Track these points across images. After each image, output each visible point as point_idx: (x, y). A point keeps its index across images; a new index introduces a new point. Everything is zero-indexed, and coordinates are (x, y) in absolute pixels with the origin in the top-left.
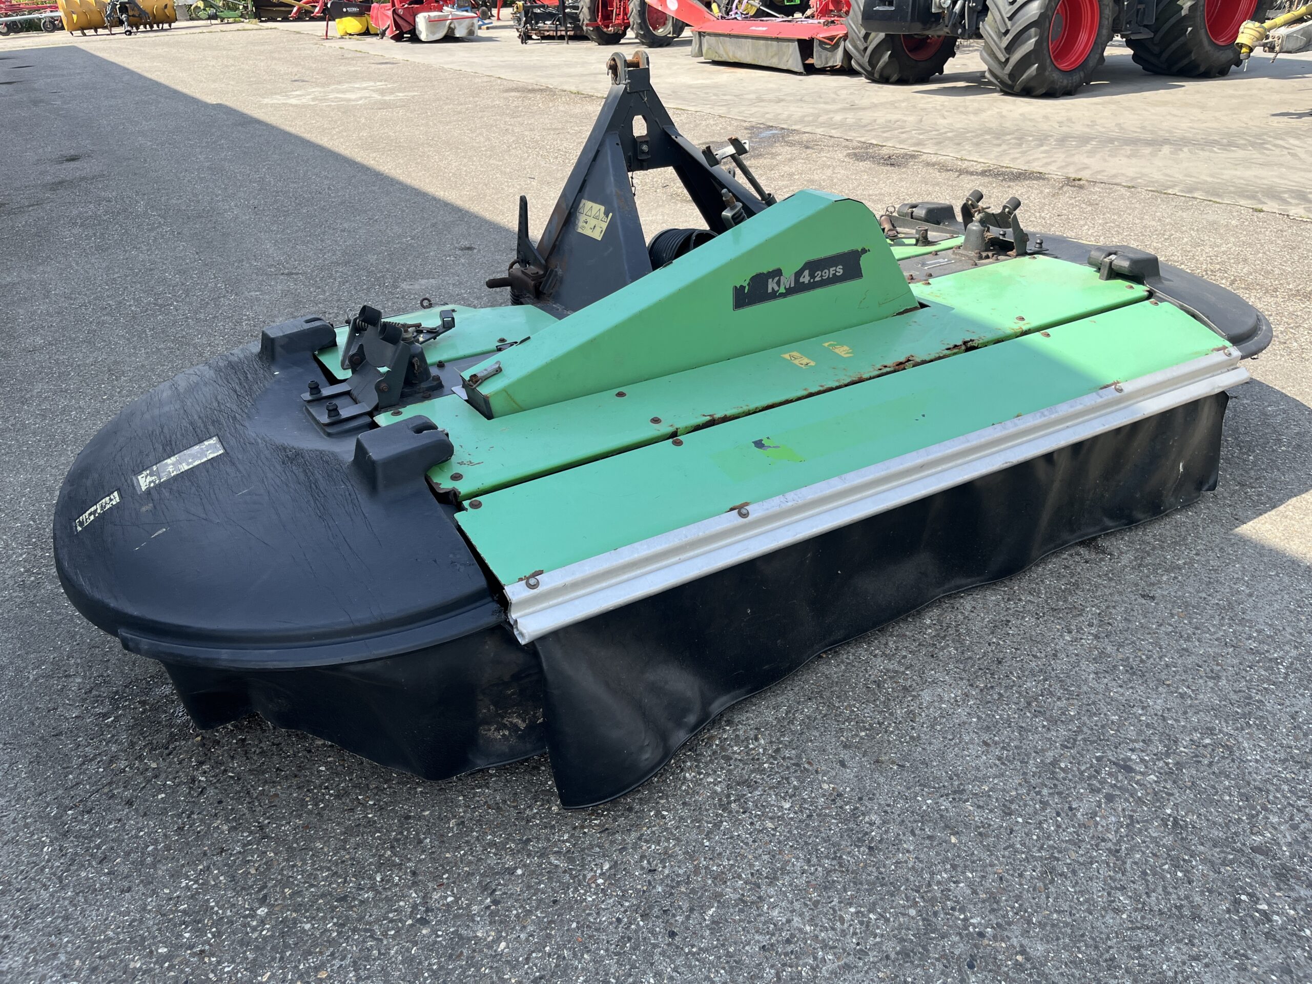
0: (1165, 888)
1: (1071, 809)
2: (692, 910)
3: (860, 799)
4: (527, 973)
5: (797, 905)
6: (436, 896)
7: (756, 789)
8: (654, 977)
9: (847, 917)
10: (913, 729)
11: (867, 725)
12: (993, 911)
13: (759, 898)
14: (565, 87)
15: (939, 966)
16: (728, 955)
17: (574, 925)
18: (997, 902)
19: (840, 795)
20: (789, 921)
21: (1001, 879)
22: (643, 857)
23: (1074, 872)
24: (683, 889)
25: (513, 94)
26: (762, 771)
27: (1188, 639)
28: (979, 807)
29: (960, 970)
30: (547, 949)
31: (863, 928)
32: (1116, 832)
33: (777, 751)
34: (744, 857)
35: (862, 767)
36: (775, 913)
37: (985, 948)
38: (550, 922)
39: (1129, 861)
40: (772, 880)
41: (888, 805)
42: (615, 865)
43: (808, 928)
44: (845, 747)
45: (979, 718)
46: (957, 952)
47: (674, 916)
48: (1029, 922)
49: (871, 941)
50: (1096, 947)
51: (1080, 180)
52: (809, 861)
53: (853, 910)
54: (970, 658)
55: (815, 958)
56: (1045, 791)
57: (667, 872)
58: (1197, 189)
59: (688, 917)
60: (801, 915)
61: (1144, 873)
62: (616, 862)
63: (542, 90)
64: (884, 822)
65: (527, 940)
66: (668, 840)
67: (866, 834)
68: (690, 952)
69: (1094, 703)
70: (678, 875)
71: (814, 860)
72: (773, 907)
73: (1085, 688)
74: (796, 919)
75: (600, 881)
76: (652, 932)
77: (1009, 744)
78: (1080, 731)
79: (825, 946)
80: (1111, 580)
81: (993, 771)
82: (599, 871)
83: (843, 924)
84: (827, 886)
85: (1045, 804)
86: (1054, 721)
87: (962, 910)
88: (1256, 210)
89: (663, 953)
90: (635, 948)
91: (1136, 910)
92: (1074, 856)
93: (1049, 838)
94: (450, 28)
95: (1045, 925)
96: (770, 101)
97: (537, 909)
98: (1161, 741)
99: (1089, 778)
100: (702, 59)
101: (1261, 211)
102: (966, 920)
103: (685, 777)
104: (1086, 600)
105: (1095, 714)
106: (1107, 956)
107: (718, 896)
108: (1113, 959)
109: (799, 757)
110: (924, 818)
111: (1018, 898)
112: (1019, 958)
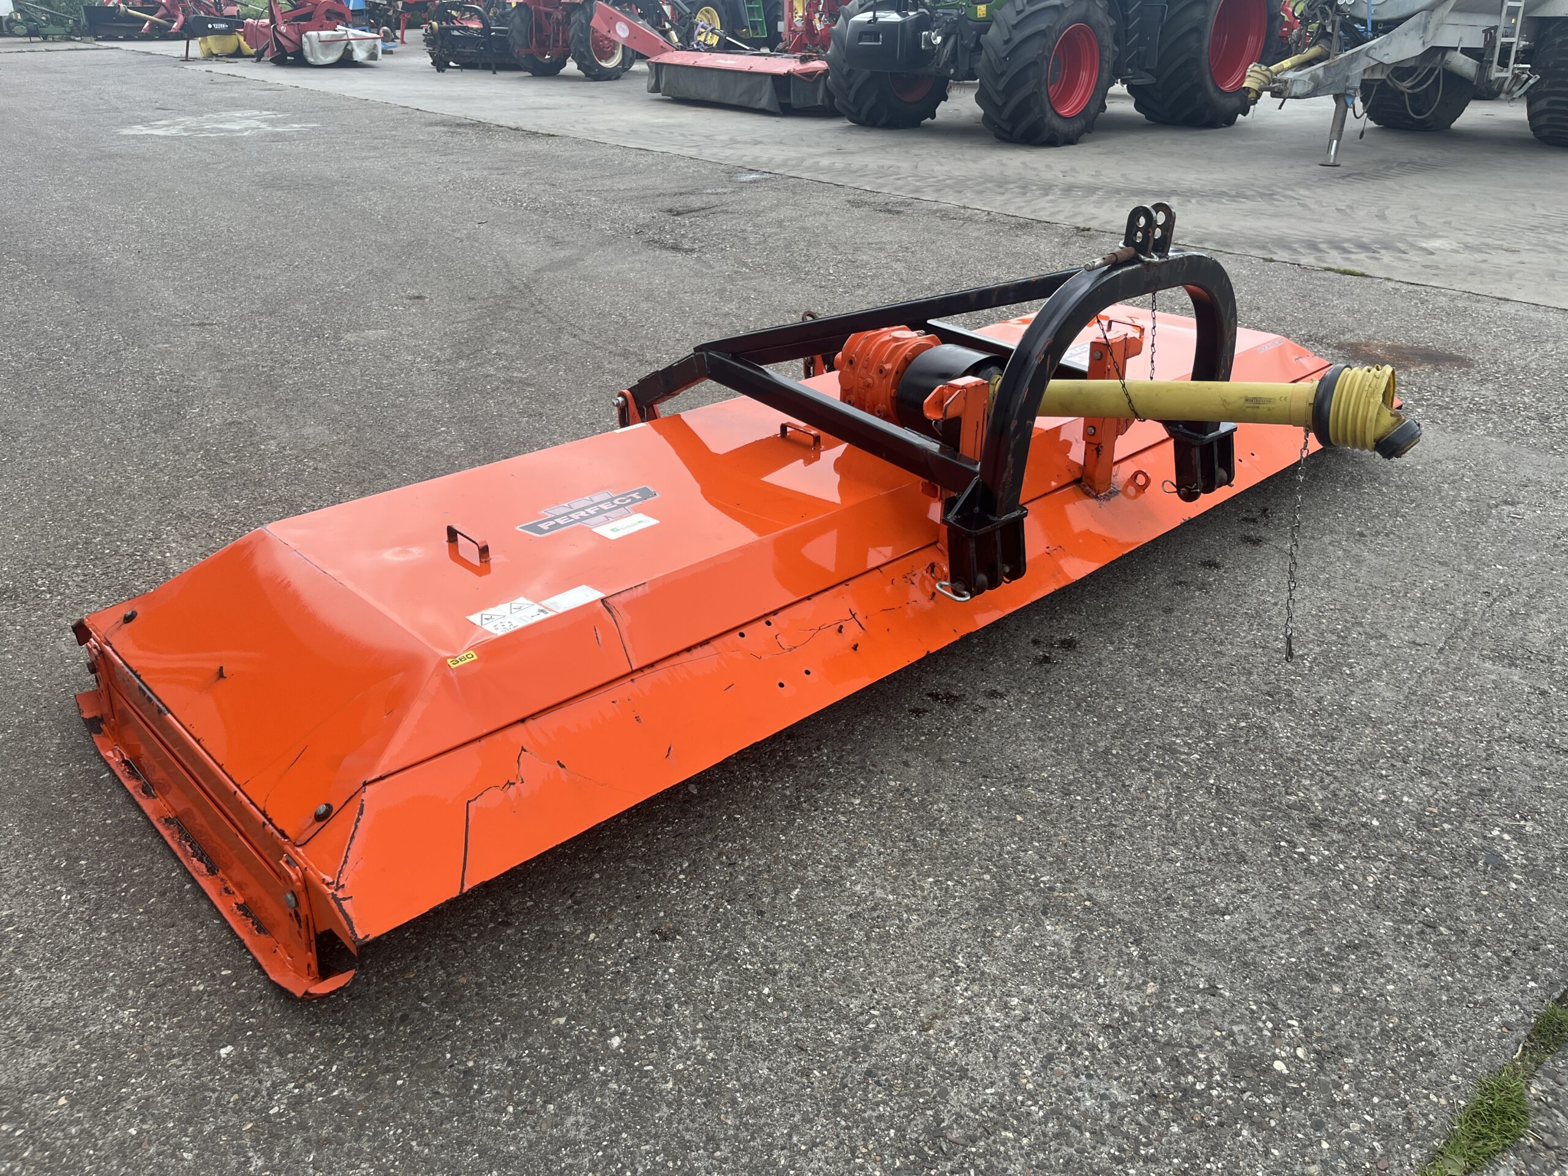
0: (1212, 841)
1: (1124, 786)
2: (776, 892)
3: (927, 792)
4: (621, 956)
5: (878, 881)
6: (514, 902)
7: (824, 790)
8: (748, 947)
9: (927, 886)
10: (971, 731)
11: (926, 731)
12: (1059, 870)
13: (841, 877)
14: (501, 123)
15: (1016, 915)
16: (817, 924)
17: (662, 914)
18: (1064, 864)
19: (907, 790)
20: (872, 893)
21: (1065, 845)
22: (720, 854)
23: (1131, 835)
24: (766, 876)
25: (438, 128)
26: (829, 775)
27: (1221, 643)
28: (1040, 790)
29: (1034, 917)
30: (639, 935)
31: (943, 893)
32: (1166, 801)
33: (841, 757)
34: (820, 847)
35: (925, 766)
36: (858, 888)
37: (1056, 898)
38: (637, 914)
39: (1179, 823)
40: (851, 862)
41: (955, 795)
42: (693, 862)
43: (891, 897)
44: (907, 750)
45: (1033, 719)
46: (1031, 904)
47: (760, 899)
48: (1094, 876)
49: (951, 902)
50: (1155, 890)
51: (1088, 230)
52: (884, 845)
53: (931, 880)
54: (1018, 669)
55: (900, 920)
56: (1100, 774)
57: (747, 864)
58: (1206, 240)
59: (774, 899)
60: (883, 887)
61: (1193, 830)
62: (694, 860)
63: (473, 125)
64: (952, 809)
65: (616, 929)
66: (744, 838)
67: (936, 819)
68: (780, 925)
69: (1139, 701)
70: (759, 866)
71: (889, 844)
72: (855, 883)
73: (1130, 689)
74: (878, 891)
75: (682, 876)
76: (741, 913)
77: (1063, 739)
78: (1128, 723)
79: (908, 910)
80: (1147, 597)
81: (1051, 760)
82: (679, 869)
83: (923, 891)
84: (904, 863)
85: (1100, 785)
86: (1103, 717)
87: (1033, 872)
88: (1265, 260)
89: (754, 928)
90: (725, 927)
91: (1187, 859)
92: (1130, 822)
93: (1106, 810)
94: (346, 49)
95: (1109, 876)
96: (746, 143)
97: (621, 905)
98: (1201, 727)
99: (1139, 761)
100: (659, 95)
101: (1271, 260)
102: (1036, 879)
103: (752, 786)
104: (1125, 615)
105: (1141, 710)
106: (1165, 896)
107: (799, 880)
108: (1170, 897)
109: (863, 760)
110: (989, 802)
111: (1082, 859)
112: (1087, 903)
